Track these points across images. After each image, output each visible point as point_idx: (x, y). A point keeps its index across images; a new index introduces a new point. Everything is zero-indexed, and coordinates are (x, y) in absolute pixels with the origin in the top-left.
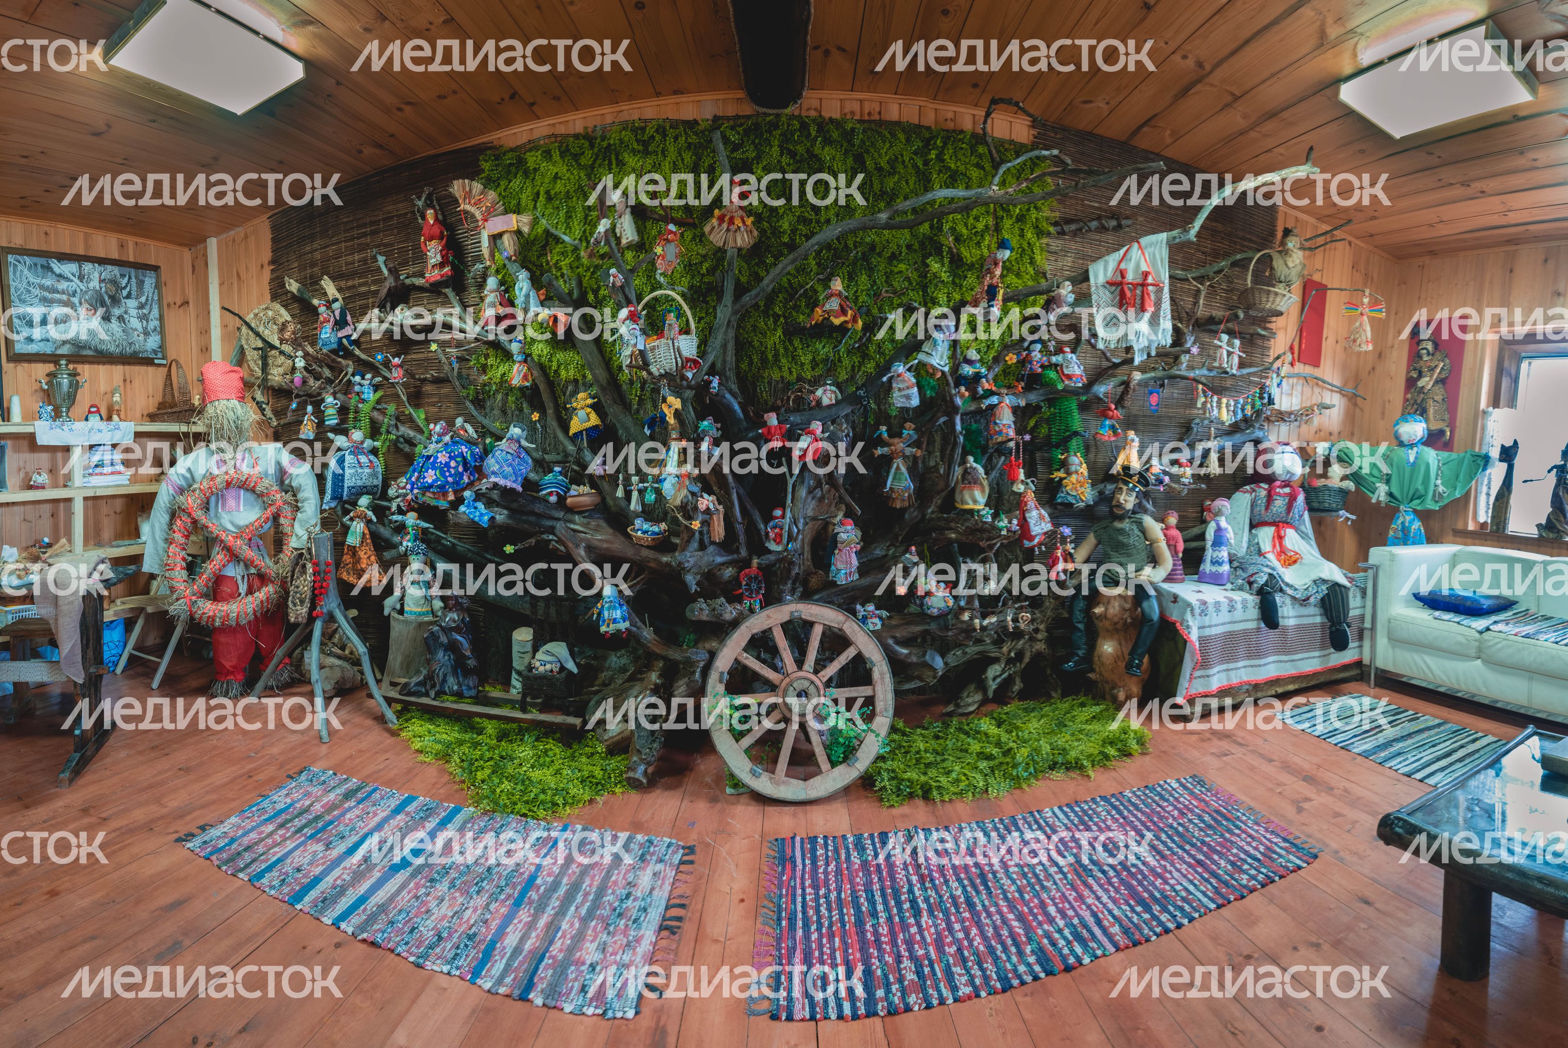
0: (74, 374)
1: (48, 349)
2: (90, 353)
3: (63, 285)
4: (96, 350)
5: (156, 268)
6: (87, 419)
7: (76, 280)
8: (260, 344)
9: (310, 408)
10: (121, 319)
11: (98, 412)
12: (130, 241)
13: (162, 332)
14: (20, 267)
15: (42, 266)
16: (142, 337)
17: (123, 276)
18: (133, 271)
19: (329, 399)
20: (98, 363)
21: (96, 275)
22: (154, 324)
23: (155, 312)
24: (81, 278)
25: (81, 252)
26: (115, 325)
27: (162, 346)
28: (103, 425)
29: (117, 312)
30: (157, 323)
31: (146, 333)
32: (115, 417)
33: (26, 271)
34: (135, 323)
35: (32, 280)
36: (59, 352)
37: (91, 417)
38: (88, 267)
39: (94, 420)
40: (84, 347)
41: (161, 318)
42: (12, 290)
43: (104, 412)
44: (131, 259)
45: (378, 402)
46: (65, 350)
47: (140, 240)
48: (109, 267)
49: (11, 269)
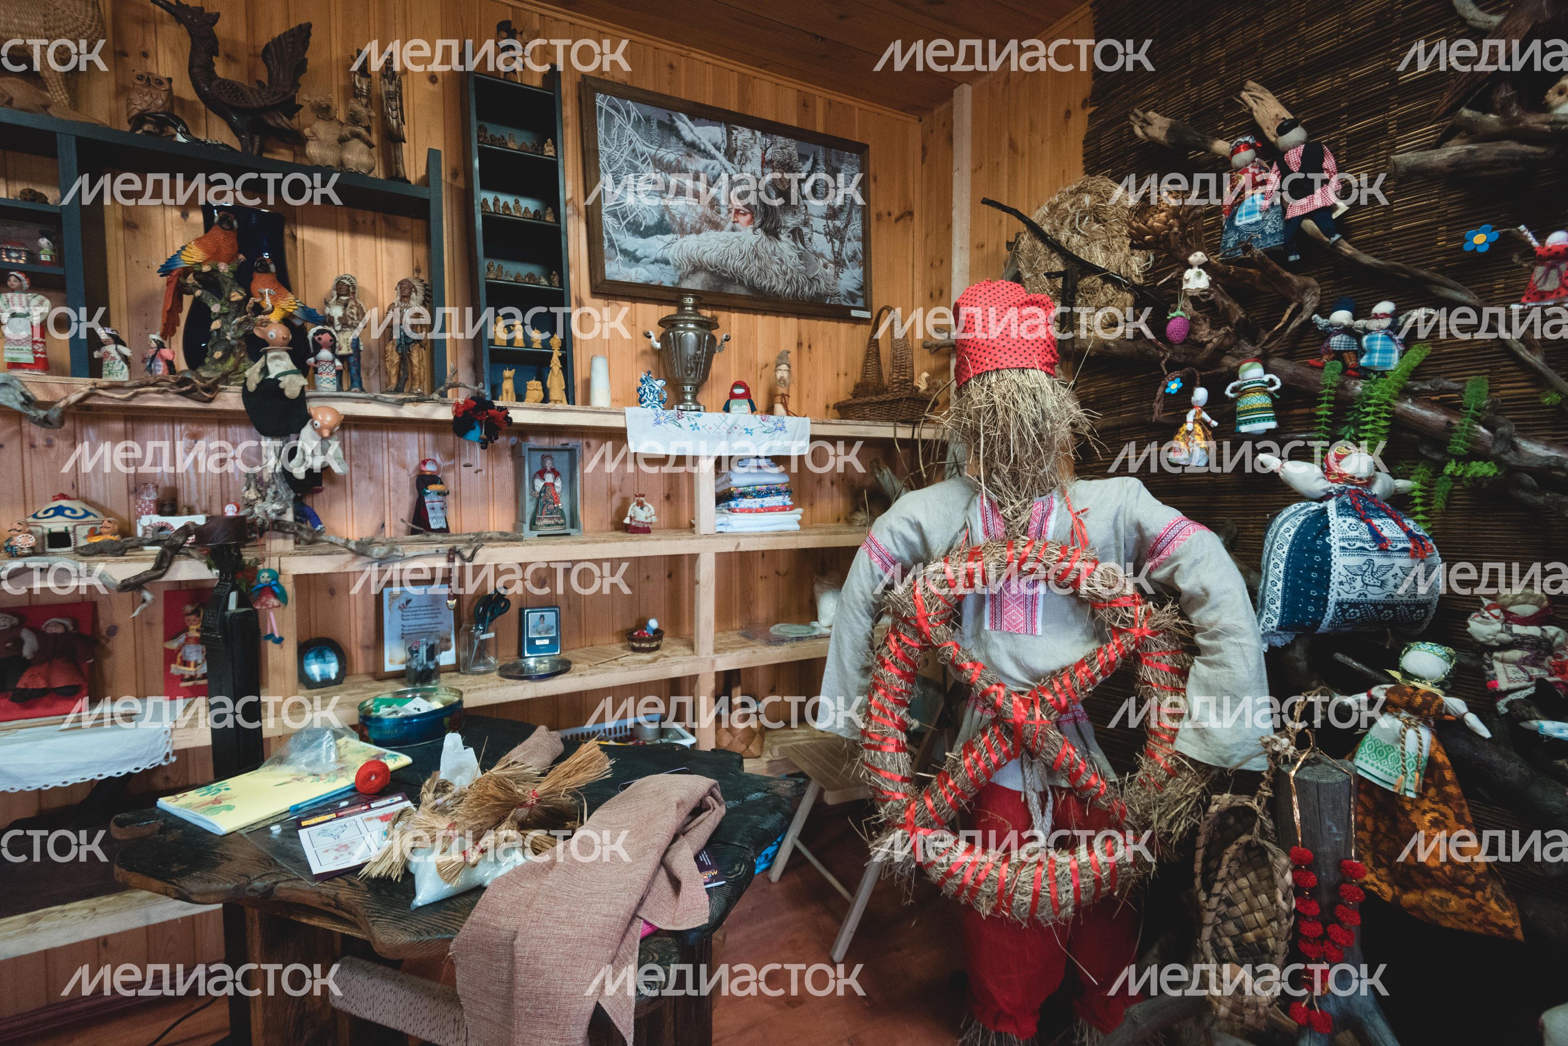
0: (709, 325)
1: (666, 277)
2: (741, 291)
3: (699, 163)
4: (752, 287)
5: (860, 149)
6: (727, 409)
7: (720, 156)
8: (1058, 265)
9: (1201, 394)
10: (796, 234)
11: (747, 395)
12: (821, 96)
13: (866, 261)
14: (618, 120)
15: (661, 124)
16: (830, 270)
17: (803, 158)
18: (821, 151)
19: (1253, 372)
20: (755, 311)
21: (758, 151)
22: (853, 246)
23: (856, 227)
24: (730, 154)
25: (733, 106)
26: (785, 245)
27: (865, 288)
28: (755, 420)
29: (790, 221)
30: (857, 245)
31: (839, 263)
32: (779, 408)
33: (629, 129)
34: (820, 243)
35: (640, 147)
36: (687, 285)
37: (735, 405)
38: (743, 135)
39: (740, 408)
40: (731, 280)
41: (865, 238)
42: (603, 161)
43: (760, 400)
44: (820, 129)
45: (1416, 373)
46: (696, 283)
47: (837, 98)
48: (781, 140)
49: (601, 121)
